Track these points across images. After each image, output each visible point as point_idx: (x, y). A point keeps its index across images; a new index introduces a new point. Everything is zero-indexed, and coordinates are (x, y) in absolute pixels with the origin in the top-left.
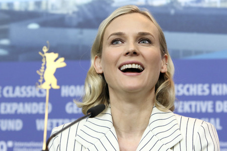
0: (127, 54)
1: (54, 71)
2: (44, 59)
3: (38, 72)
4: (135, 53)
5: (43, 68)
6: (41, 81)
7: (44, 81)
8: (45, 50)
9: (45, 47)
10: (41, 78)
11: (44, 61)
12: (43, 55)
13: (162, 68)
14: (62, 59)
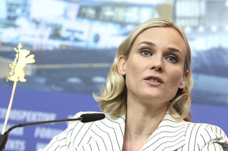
0: (153, 68)
1: (24, 65)
2: (17, 54)
3: (10, 65)
4: (160, 70)
5: (15, 62)
6: (11, 73)
7: (14, 74)
8: (20, 46)
9: (20, 44)
10: (12, 70)
11: (17, 56)
12: (17, 51)
13: (181, 84)
14: (33, 56)
